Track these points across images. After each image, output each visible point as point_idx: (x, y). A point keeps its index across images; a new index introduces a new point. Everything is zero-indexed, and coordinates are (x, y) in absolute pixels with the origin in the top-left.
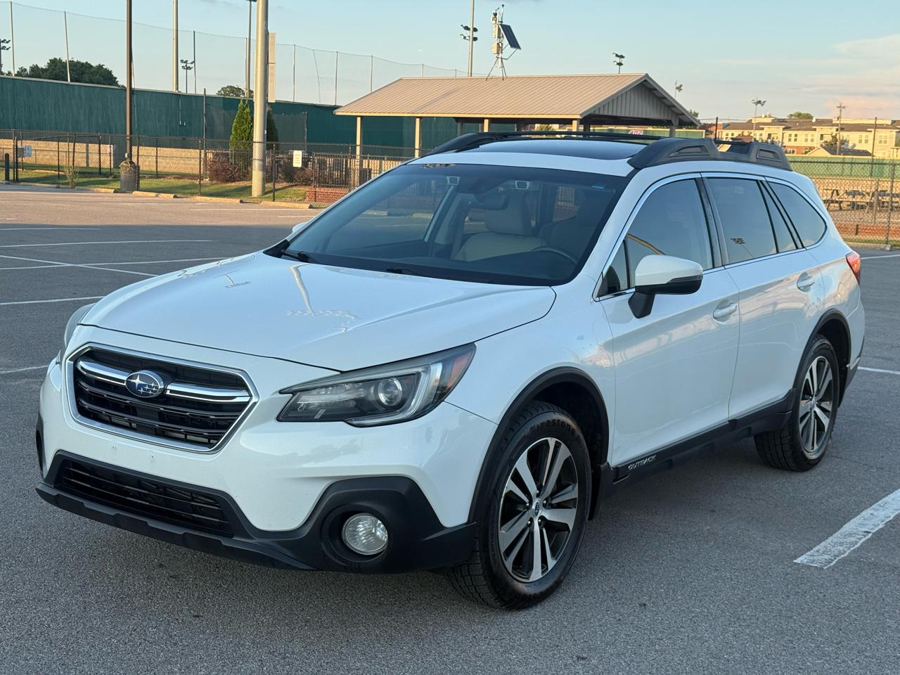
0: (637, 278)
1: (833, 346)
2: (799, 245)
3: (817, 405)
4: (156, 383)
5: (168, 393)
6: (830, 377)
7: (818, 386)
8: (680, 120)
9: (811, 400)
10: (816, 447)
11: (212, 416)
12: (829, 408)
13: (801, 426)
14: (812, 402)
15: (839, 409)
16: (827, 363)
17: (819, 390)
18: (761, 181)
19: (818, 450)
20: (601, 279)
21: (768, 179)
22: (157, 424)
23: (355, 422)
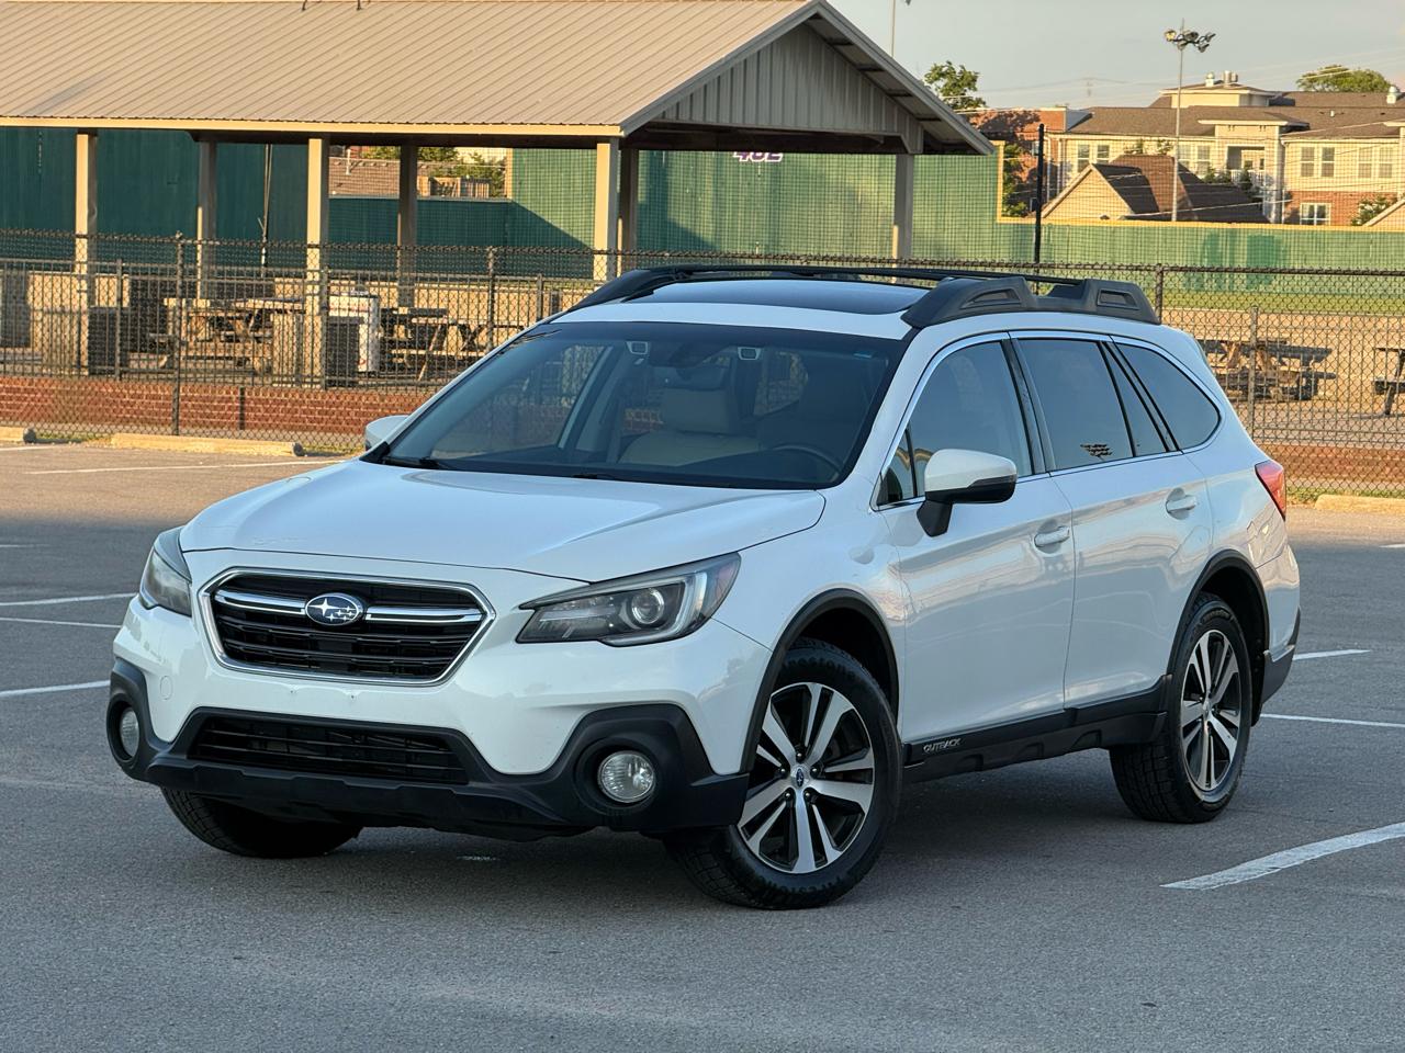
0: (927, 483)
1: (1236, 614)
2: (1170, 443)
3: (1213, 713)
4: (352, 606)
5: (368, 618)
6: (1233, 668)
7: (1213, 680)
8: (926, 134)
9: (1202, 702)
10: (1214, 785)
11: (433, 640)
12: (1236, 722)
13: (1186, 743)
14: (1204, 707)
15: (1252, 729)
16: (1227, 643)
17: (1214, 688)
18: (1105, 343)
19: (1219, 790)
20: (880, 481)
21: (1117, 340)
22: (354, 658)
23: (612, 642)
